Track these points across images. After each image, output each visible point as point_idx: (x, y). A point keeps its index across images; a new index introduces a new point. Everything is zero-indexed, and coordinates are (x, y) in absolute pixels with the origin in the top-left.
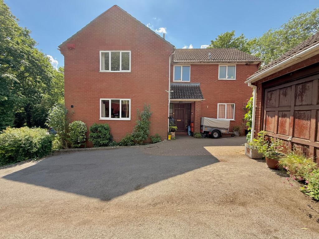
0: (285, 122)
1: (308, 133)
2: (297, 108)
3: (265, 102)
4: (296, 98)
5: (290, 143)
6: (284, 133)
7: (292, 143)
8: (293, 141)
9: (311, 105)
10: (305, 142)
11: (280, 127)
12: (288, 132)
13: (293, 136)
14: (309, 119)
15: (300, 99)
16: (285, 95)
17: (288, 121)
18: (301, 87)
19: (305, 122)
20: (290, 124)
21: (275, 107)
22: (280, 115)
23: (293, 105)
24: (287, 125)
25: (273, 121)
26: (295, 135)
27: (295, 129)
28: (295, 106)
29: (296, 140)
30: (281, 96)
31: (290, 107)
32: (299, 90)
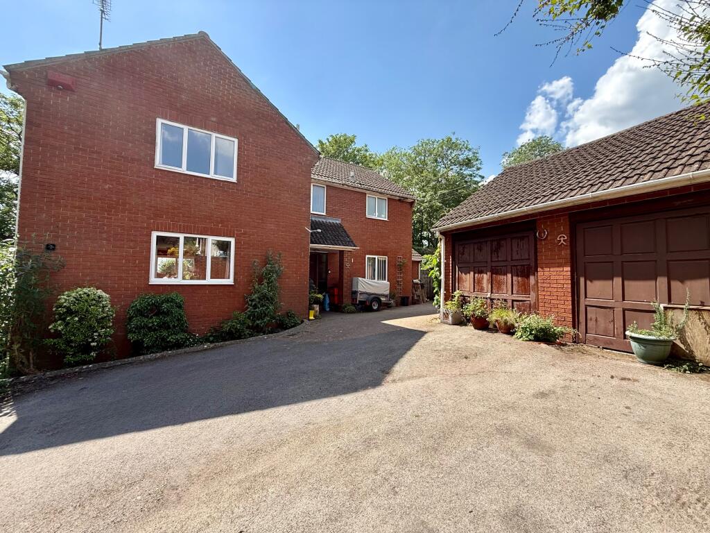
0: (483, 278)
1: (505, 288)
2: (494, 264)
3: (457, 256)
4: (491, 254)
5: (489, 301)
6: (482, 290)
7: (492, 300)
8: (492, 297)
9: (506, 261)
10: (504, 296)
11: (477, 284)
12: (486, 289)
13: (492, 293)
14: (505, 274)
15: (496, 255)
16: (480, 249)
17: (486, 277)
18: (496, 243)
19: (502, 277)
20: (488, 280)
21: (469, 263)
22: (477, 271)
23: (489, 260)
24: (485, 281)
25: (468, 279)
26: (494, 291)
27: (494, 285)
28: (492, 261)
29: (495, 296)
30: (476, 251)
31: (487, 262)
32: (494, 246)
